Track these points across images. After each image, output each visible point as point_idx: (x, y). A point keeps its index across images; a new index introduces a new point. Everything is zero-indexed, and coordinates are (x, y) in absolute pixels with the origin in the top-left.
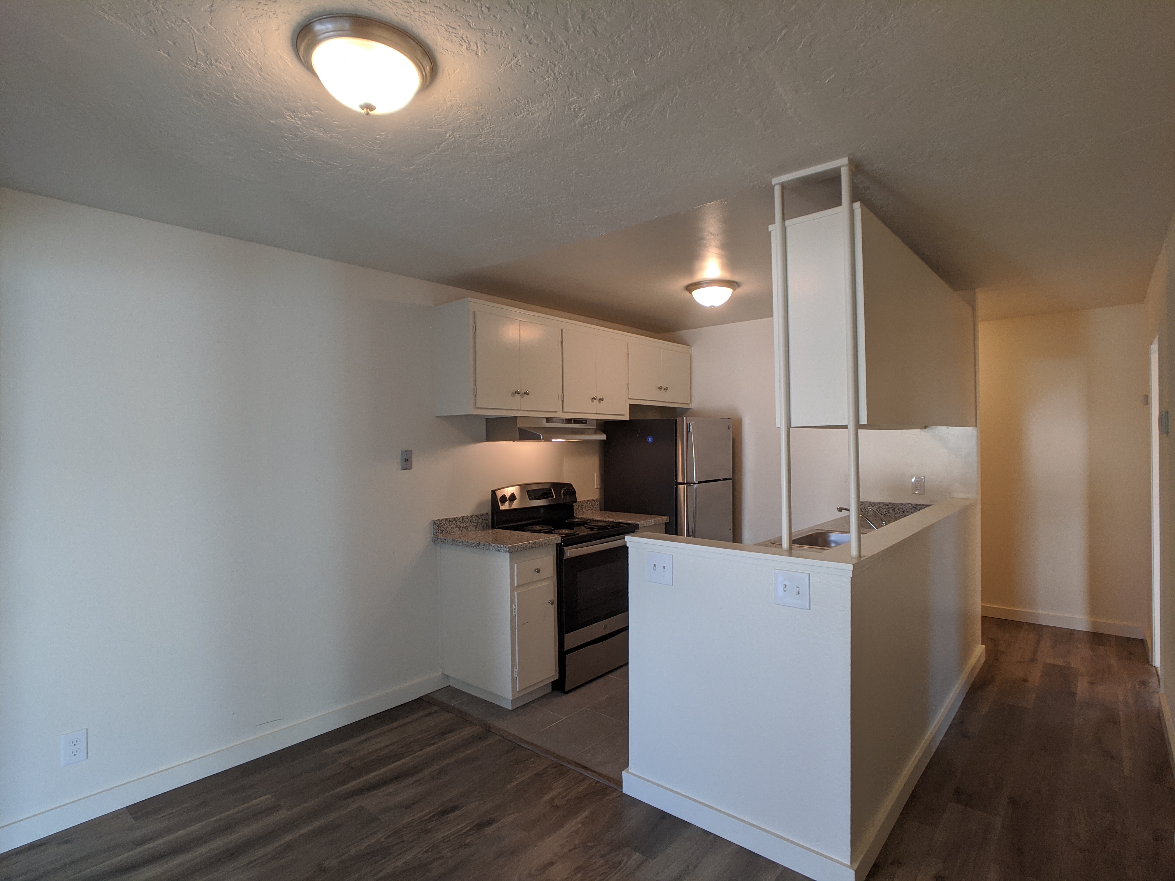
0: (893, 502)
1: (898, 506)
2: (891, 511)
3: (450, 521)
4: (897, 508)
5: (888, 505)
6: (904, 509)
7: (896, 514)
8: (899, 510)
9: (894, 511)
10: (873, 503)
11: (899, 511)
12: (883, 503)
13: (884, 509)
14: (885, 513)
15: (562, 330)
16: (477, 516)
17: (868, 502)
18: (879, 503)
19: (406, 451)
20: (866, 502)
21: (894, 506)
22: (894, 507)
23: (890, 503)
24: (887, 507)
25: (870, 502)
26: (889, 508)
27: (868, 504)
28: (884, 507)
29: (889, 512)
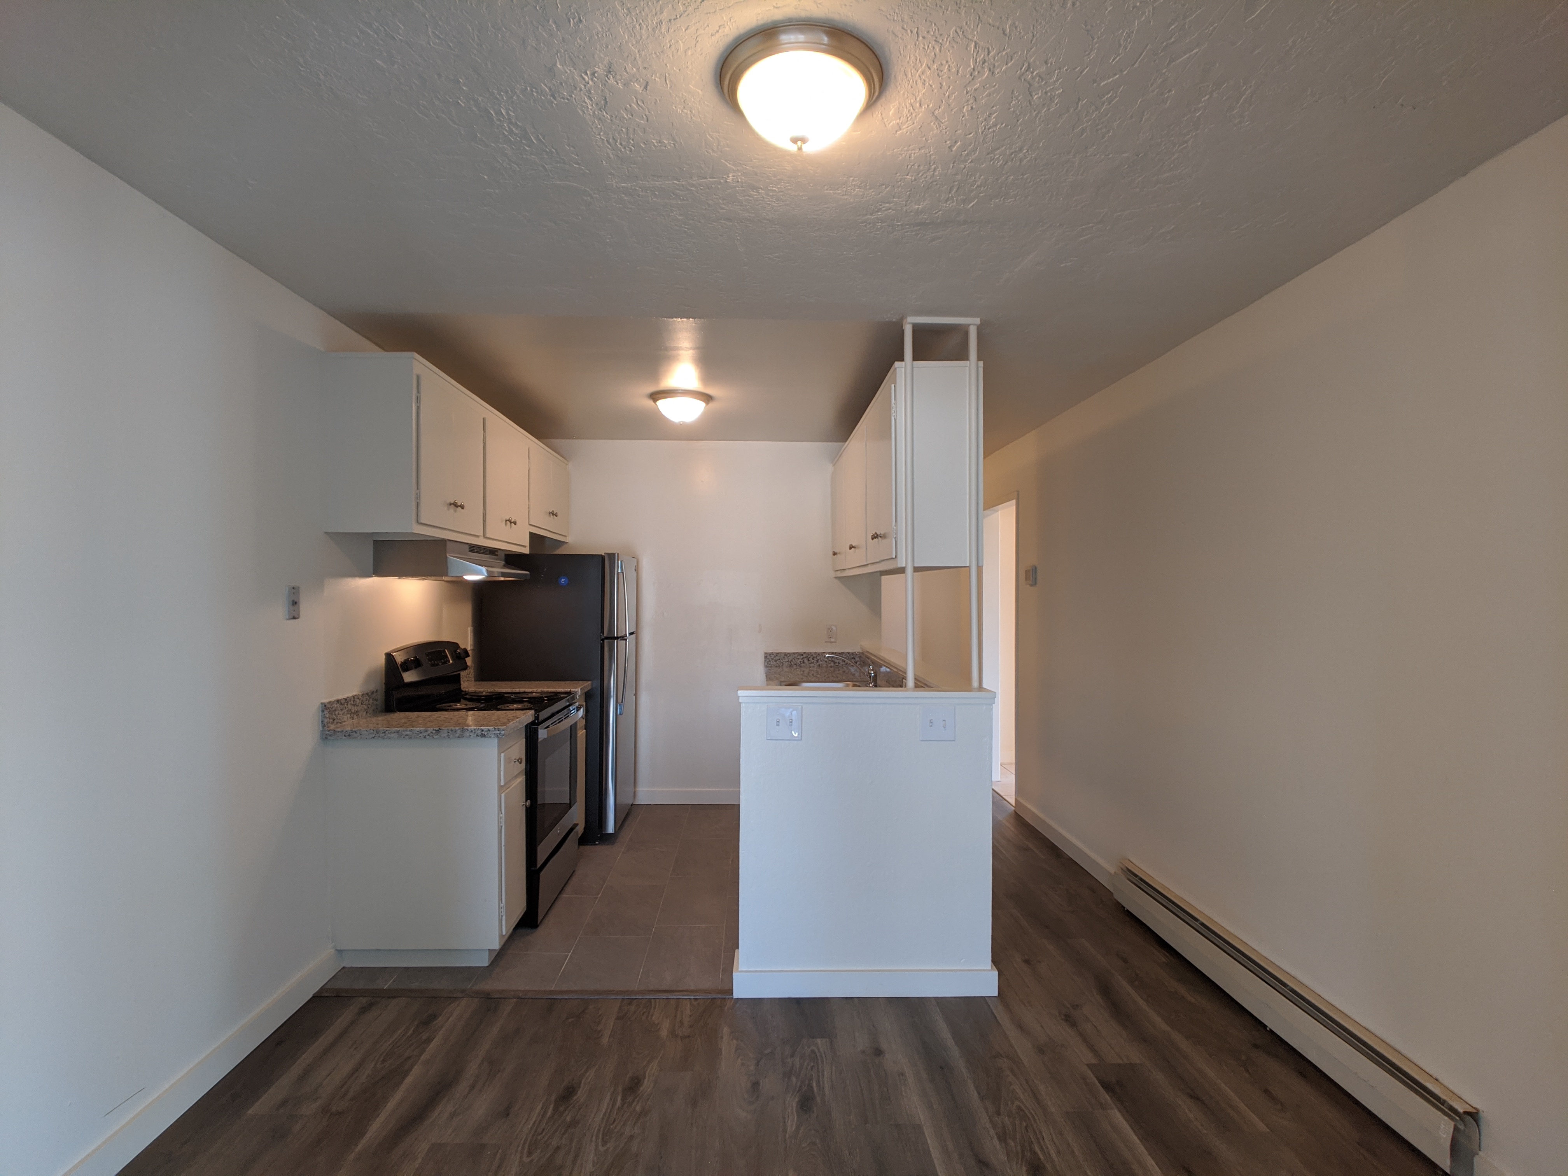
0: (808, 652)
1: (812, 655)
2: (806, 660)
3: (341, 704)
4: (812, 657)
5: (802, 655)
6: (818, 658)
7: (810, 664)
8: (813, 659)
9: (809, 660)
10: (788, 654)
11: (813, 661)
12: (797, 653)
13: (799, 659)
14: (799, 663)
15: (484, 419)
16: (367, 694)
17: (783, 653)
18: (794, 653)
19: (294, 588)
20: (781, 653)
21: (809, 655)
22: (809, 657)
23: (804, 653)
24: (802, 657)
25: (785, 653)
26: (803, 658)
27: (783, 655)
28: (799, 657)
29: (803, 662)
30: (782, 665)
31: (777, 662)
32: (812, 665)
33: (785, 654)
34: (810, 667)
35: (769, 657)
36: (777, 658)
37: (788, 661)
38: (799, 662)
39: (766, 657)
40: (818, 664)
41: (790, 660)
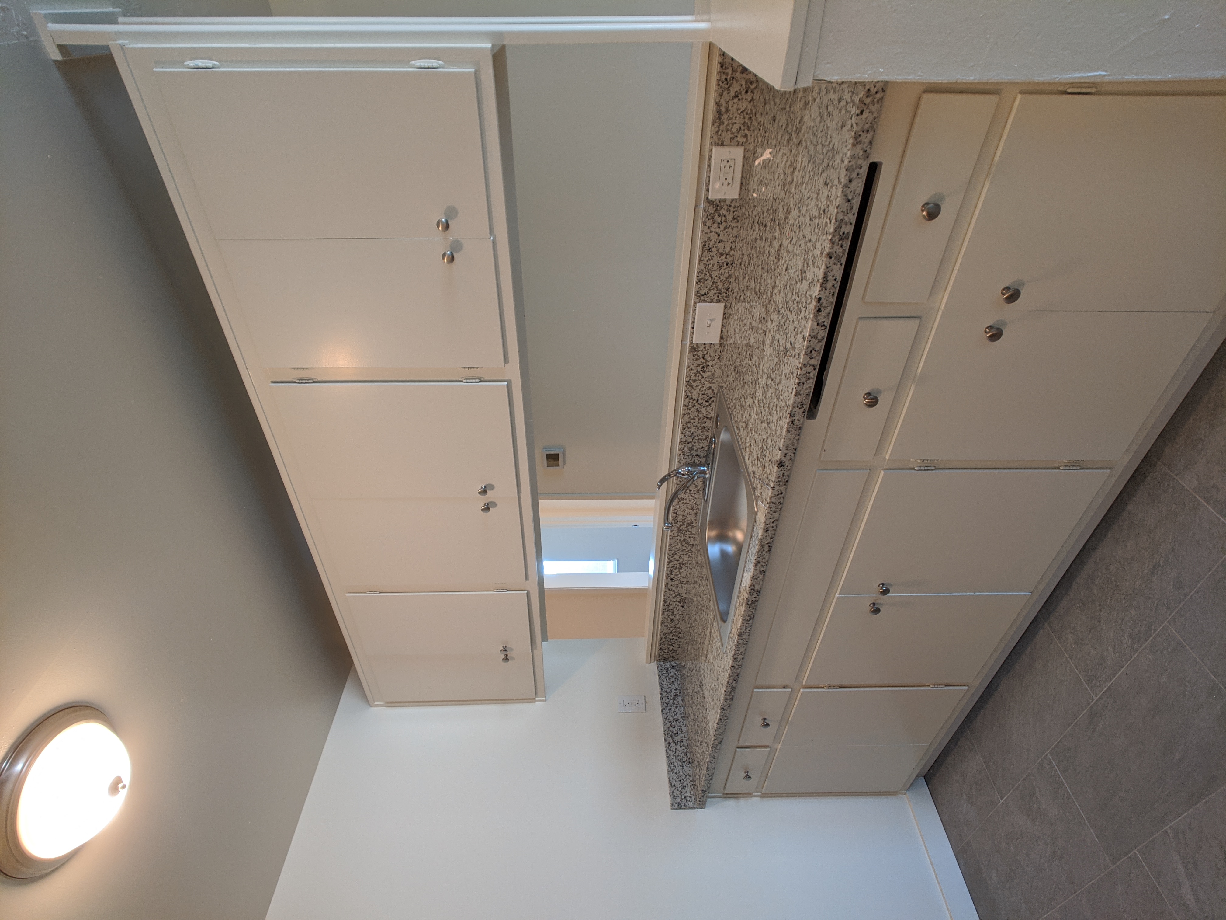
0: (663, 735)
2: (678, 738)
4: (671, 729)
5: (669, 744)
6: (671, 719)
7: (682, 731)
8: (674, 727)
9: (677, 734)
10: (669, 766)
11: (677, 727)
12: (667, 752)
17: (669, 774)
18: (668, 757)
20: (669, 778)
21: (668, 734)
22: (671, 733)
23: (666, 740)
24: (673, 745)
25: (668, 771)
26: (674, 742)
28: (673, 749)
30: (690, 776)
31: (685, 784)
32: (684, 729)
33: (671, 771)
34: (687, 731)
35: (678, 800)
36: (678, 784)
37: (683, 767)
38: (681, 749)
39: (680, 806)
40: (681, 719)
41: (680, 763)
